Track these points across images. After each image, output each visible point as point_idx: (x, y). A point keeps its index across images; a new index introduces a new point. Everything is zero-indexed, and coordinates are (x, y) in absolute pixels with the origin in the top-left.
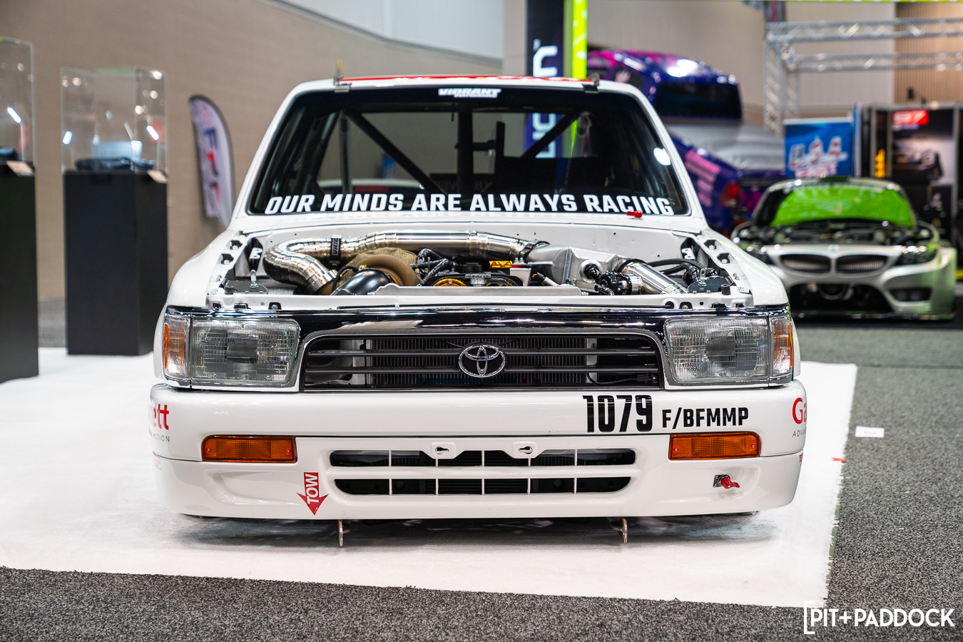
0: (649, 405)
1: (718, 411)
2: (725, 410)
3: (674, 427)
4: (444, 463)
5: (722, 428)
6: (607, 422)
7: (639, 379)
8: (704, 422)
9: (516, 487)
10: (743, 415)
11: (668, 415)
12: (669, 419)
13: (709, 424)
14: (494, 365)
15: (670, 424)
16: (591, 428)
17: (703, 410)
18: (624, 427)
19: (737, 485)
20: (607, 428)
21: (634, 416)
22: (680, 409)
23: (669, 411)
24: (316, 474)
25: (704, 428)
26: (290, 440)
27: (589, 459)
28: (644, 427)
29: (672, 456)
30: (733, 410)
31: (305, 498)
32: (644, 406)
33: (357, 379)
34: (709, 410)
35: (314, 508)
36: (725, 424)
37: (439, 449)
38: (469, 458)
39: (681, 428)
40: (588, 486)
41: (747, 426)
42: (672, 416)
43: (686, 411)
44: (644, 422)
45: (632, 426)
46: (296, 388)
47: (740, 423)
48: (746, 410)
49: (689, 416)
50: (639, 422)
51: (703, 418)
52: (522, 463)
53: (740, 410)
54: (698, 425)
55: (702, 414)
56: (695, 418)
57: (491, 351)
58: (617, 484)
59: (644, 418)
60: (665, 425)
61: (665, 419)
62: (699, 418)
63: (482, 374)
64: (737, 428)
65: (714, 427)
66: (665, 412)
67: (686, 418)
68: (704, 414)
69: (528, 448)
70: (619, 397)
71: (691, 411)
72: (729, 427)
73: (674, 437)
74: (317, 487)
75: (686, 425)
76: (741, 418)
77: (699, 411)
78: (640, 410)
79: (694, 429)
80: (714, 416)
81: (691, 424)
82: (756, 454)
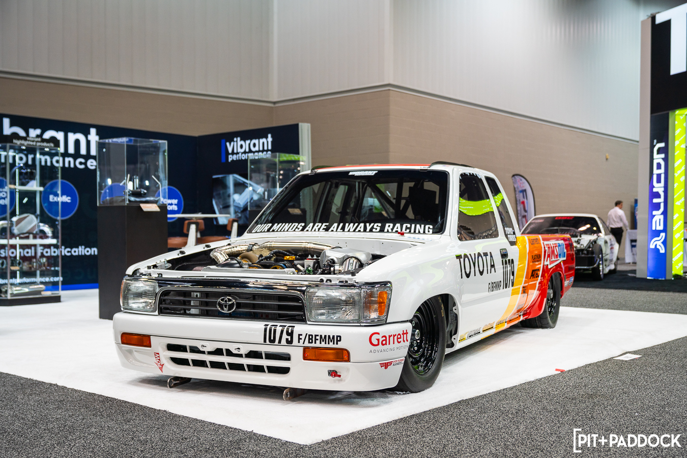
0: (292, 332)
1: (325, 336)
2: (329, 336)
3: (304, 343)
4: (210, 353)
5: (327, 346)
6: (272, 339)
7: (297, 317)
8: (318, 342)
9: (239, 367)
10: (339, 339)
11: (301, 337)
12: (301, 339)
13: (321, 343)
14: (231, 307)
15: (302, 341)
16: (265, 341)
17: (318, 336)
18: (280, 342)
19: (340, 376)
20: (272, 341)
21: (285, 336)
22: (307, 334)
23: (301, 335)
24: (158, 354)
25: (318, 344)
26: (148, 337)
27: (270, 356)
28: (289, 342)
29: (305, 358)
30: (333, 336)
31: (157, 364)
32: (290, 332)
33: (193, 311)
34: (321, 336)
35: (161, 369)
36: (329, 343)
37: (203, 346)
38: (219, 352)
39: (307, 344)
40: (272, 370)
41: (340, 345)
42: (303, 337)
43: (309, 335)
44: (289, 340)
45: (284, 342)
46: (157, 313)
47: (337, 344)
48: (340, 337)
49: (311, 338)
50: (287, 339)
51: (318, 340)
52: (240, 356)
53: (337, 336)
54: (315, 343)
55: (317, 337)
56: (314, 339)
57: (230, 300)
58: (285, 371)
59: (289, 338)
60: (299, 342)
61: (299, 339)
62: (316, 339)
63: (226, 311)
64: (335, 346)
65: (323, 345)
66: (299, 335)
67: (309, 339)
68: (318, 338)
69: (239, 349)
70: (280, 326)
71: (312, 336)
72: (331, 345)
73: (306, 349)
74: (159, 360)
75: (309, 342)
76: (337, 341)
77: (316, 336)
78: (288, 334)
79: (313, 345)
80: (323, 339)
81: (312, 343)
82: (348, 360)
